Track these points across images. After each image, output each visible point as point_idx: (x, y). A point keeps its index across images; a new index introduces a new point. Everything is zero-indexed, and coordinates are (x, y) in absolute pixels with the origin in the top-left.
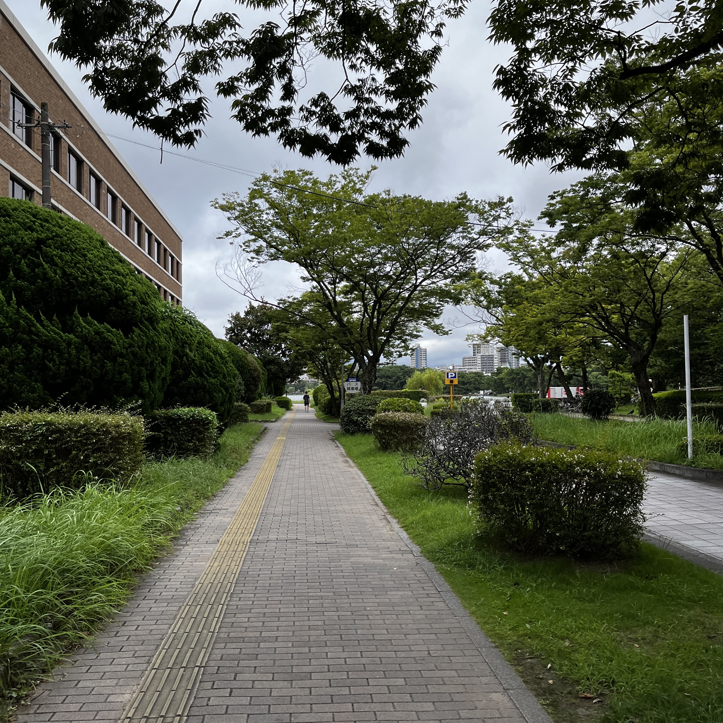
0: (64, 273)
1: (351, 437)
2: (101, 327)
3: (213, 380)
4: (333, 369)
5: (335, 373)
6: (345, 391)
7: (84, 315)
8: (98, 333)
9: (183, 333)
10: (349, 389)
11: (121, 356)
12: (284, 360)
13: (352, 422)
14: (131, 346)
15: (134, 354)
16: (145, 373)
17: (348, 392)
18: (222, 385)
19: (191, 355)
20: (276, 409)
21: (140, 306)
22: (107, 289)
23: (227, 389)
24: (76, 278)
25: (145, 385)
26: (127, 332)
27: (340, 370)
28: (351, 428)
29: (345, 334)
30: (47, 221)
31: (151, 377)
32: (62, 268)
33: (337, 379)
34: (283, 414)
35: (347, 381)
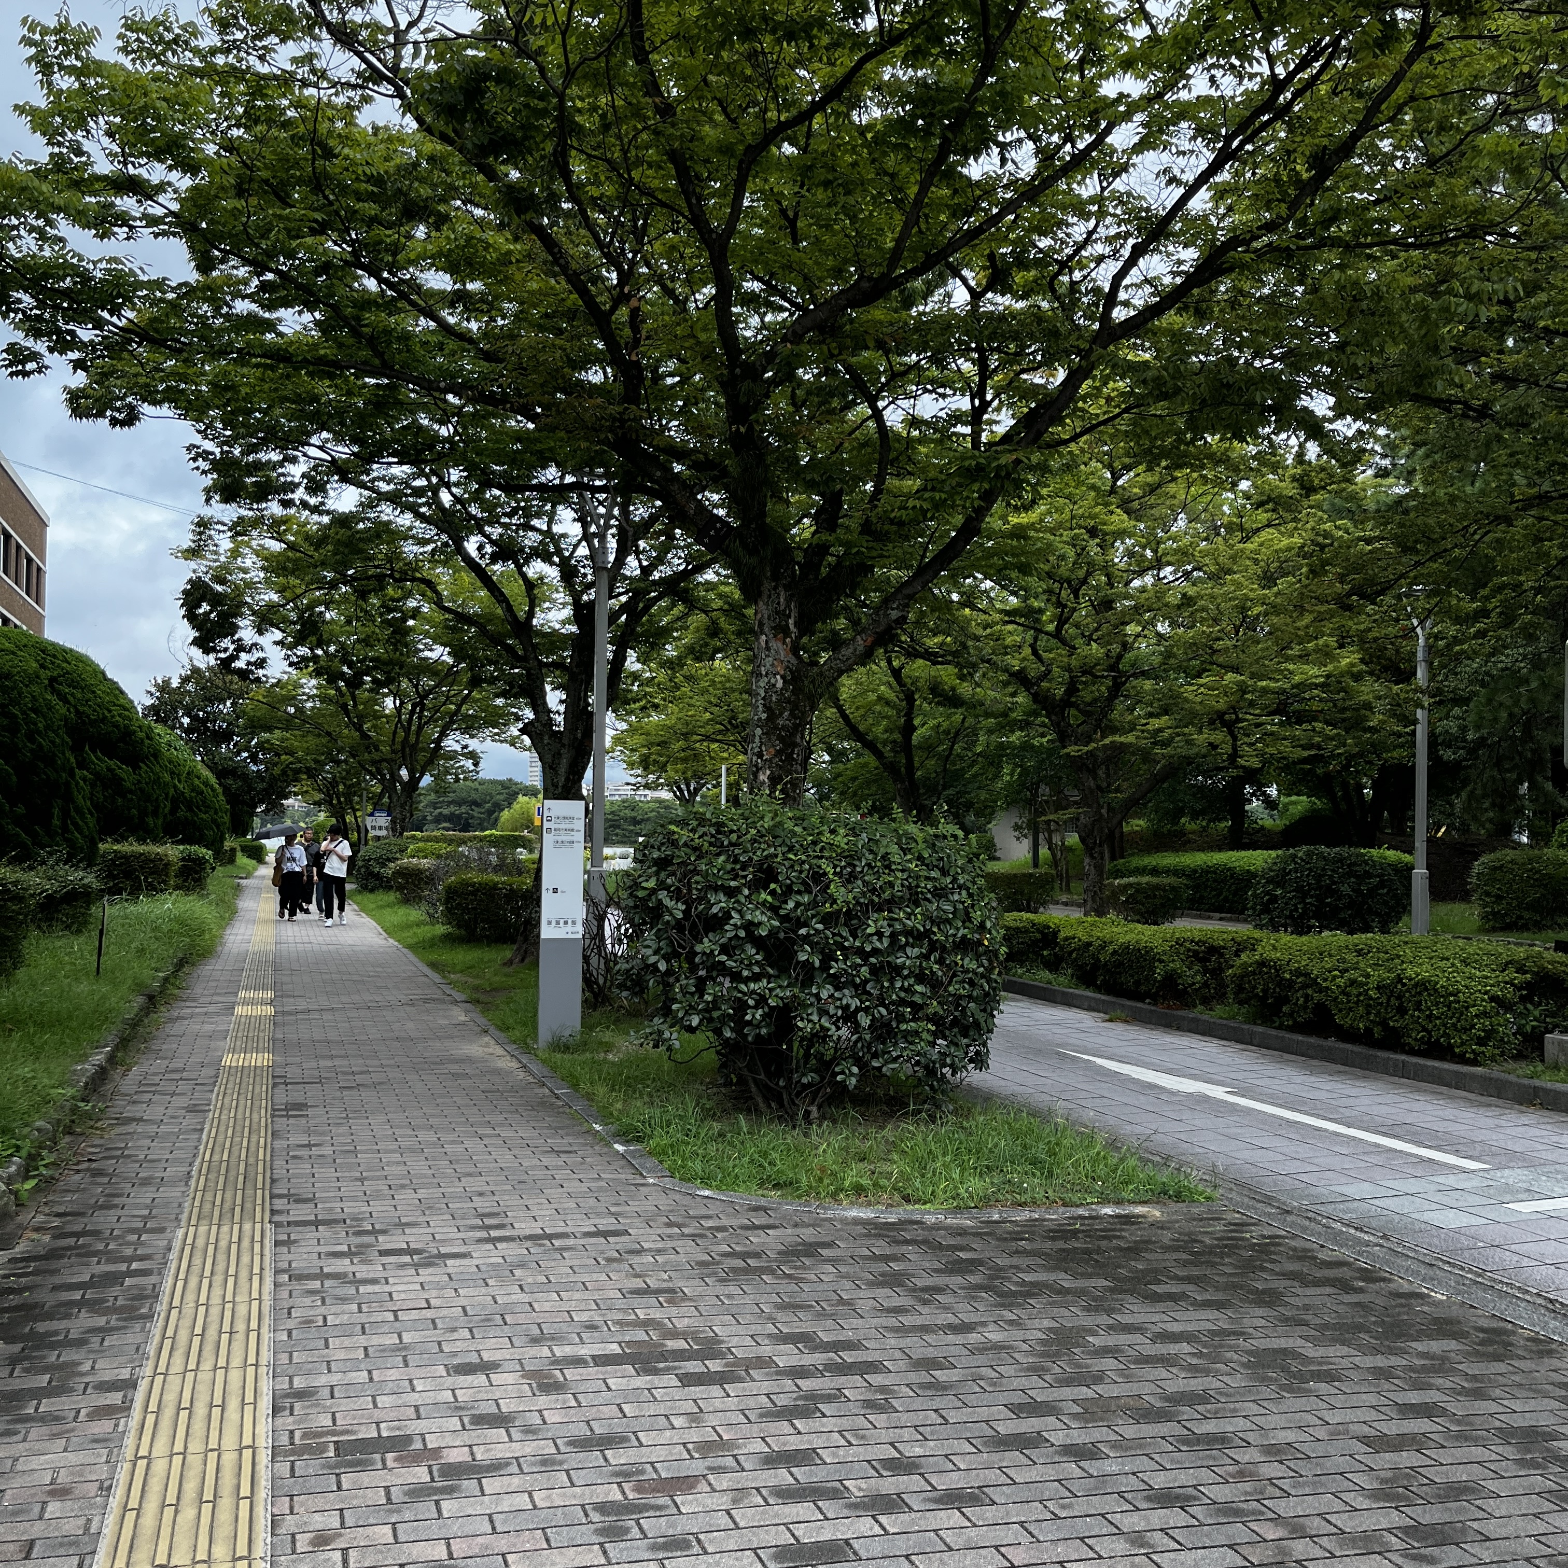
0: (77, 711)
1: (371, 896)
2: (112, 763)
3: (204, 816)
4: (349, 795)
5: (351, 801)
6: (367, 831)
7: (94, 752)
8: (109, 769)
9: (170, 762)
10: (374, 828)
11: (131, 792)
12: (254, 768)
13: (371, 875)
14: (139, 782)
15: (142, 790)
16: (150, 808)
17: (372, 833)
18: (214, 821)
19: (181, 786)
20: (242, 860)
21: (147, 741)
22: (116, 725)
23: (218, 826)
24: (88, 716)
25: (150, 821)
26: (136, 768)
27: (361, 796)
28: (372, 883)
29: (368, 748)
30: (54, 656)
31: (155, 813)
32: (75, 707)
33: (354, 811)
34: (255, 869)
35: (372, 815)
